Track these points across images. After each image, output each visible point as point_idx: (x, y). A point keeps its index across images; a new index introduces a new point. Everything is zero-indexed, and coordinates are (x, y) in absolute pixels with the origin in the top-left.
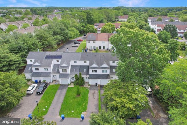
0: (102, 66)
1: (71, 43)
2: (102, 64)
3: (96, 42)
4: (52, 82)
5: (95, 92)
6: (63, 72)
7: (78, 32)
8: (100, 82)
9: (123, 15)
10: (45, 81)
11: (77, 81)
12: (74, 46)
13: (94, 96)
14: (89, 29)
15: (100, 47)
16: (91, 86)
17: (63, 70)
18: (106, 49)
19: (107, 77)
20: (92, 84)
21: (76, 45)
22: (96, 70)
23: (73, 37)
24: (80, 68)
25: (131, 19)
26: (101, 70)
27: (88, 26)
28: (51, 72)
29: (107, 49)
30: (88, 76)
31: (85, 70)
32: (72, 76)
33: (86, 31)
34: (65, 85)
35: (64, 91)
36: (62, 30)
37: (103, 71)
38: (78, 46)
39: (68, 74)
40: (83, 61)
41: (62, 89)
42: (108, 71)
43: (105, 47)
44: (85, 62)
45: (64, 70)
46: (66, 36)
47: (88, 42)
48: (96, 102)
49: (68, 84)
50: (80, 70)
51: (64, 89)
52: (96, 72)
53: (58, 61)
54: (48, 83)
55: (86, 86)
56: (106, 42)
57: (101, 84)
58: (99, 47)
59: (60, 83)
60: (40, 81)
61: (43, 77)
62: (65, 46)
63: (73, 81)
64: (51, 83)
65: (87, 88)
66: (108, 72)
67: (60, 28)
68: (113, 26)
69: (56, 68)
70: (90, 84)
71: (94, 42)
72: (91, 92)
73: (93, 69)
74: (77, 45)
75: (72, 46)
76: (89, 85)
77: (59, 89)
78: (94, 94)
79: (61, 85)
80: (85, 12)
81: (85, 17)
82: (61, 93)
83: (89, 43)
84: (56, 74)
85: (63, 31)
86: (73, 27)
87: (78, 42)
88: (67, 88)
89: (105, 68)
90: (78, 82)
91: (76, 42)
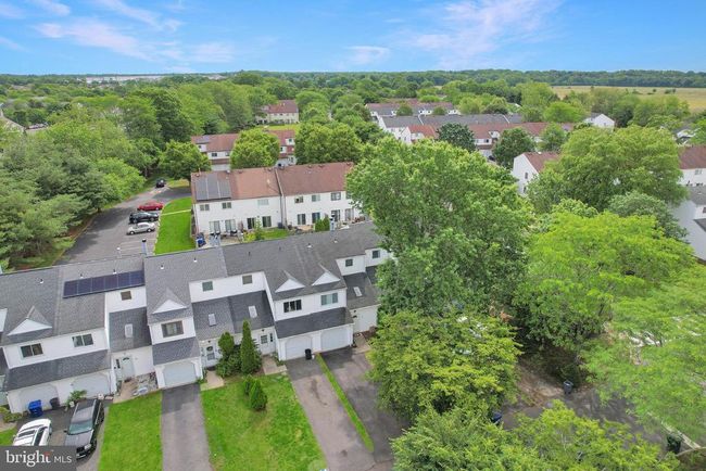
0: (317, 283)
1: (117, 222)
2: (316, 277)
3: (233, 203)
4: (114, 389)
5: (314, 383)
6: (166, 334)
7: (135, 174)
8: (318, 341)
9: (277, 102)
10: (83, 392)
11: (234, 360)
12: (139, 230)
13: (317, 396)
14: (178, 158)
15: (251, 222)
16: (289, 363)
17: (164, 326)
18: (274, 224)
19: (340, 317)
20: (290, 358)
21: (145, 229)
22: (299, 302)
23: (121, 195)
24: (231, 308)
25: (316, 113)
26: (317, 297)
27: (172, 147)
28: (108, 347)
29: (281, 226)
30: (270, 330)
31: (253, 311)
32: (204, 344)
33: (168, 168)
34: (184, 388)
35: (193, 411)
36: (73, 171)
37: (324, 302)
38: (152, 231)
39: (190, 340)
40: (239, 279)
41: (178, 408)
42: (342, 294)
43: (269, 218)
44: (248, 280)
45: (168, 327)
46: (98, 195)
47: (202, 209)
48: (338, 416)
49: (193, 380)
50: (232, 314)
51: (189, 404)
52: (299, 307)
53: (126, 296)
54: (101, 397)
55: (270, 369)
56: (271, 200)
57: (325, 350)
58: (249, 220)
59: (162, 385)
60: (55, 402)
61: (72, 380)
62: (95, 236)
63: (213, 363)
64: (112, 395)
65: (279, 378)
66: (342, 302)
67: (65, 164)
68: (272, 140)
69: (126, 326)
70: (282, 357)
71: (224, 206)
72: (301, 386)
73: (286, 301)
74: (151, 225)
75: (129, 234)
76: (280, 363)
77: (165, 410)
78: (314, 389)
79: (163, 391)
80: (144, 95)
81: (151, 113)
82: (185, 421)
83: (205, 212)
84: (128, 353)
85: (78, 176)
86: (114, 156)
87: (147, 214)
88: (199, 395)
89: (330, 286)
90: (236, 361)
91: (136, 215)
